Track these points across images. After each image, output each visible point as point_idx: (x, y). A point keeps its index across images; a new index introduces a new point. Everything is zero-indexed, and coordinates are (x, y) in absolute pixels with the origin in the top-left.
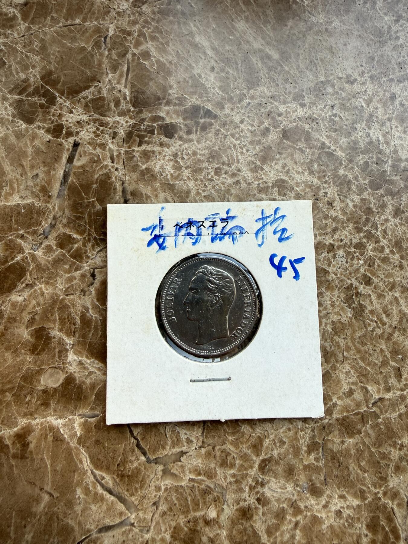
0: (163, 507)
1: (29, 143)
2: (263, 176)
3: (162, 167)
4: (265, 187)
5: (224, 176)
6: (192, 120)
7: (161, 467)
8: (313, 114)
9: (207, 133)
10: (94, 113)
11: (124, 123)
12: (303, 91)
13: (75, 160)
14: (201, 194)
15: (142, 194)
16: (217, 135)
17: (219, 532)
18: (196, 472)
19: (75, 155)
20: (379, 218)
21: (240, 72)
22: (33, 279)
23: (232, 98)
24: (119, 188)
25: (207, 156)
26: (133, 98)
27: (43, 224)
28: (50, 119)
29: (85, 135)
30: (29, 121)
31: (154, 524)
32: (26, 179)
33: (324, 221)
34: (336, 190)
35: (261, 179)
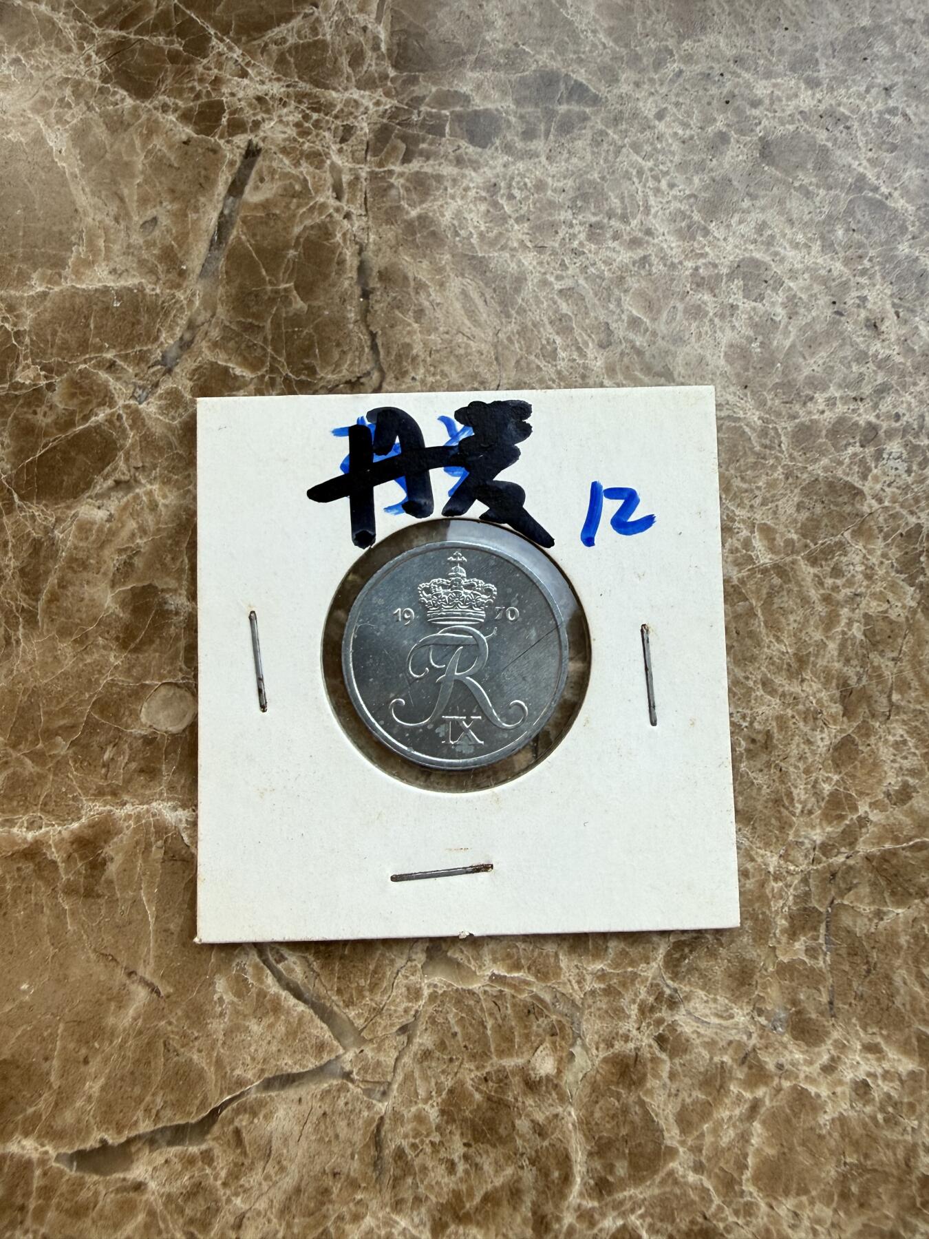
0: (424, 1040)
1: (138, 143)
3: (458, 214)
4: (710, 277)
5: (610, 243)
6: (537, 105)
8: (839, 105)
9: (573, 140)
10: (300, 78)
11: (371, 106)
12: (816, 49)
13: (247, 189)
14: (551, 284)
15: (406, 278)
16: (598, 140)
17: (560, 1110)
18: (509, 962)
19: (248, 176)
22: (133, 470)
23: (637, 58)
24: (351, 260)
25: (571, 194)
26: (395, 48)
27: (162, 339)
28: (192, 89)
29: (275, 130)
30: (142, 91)
31: (400, 1078)
32: (128, 228)
33: (855, 368)
34: (889, 292)
35: (702, 255)
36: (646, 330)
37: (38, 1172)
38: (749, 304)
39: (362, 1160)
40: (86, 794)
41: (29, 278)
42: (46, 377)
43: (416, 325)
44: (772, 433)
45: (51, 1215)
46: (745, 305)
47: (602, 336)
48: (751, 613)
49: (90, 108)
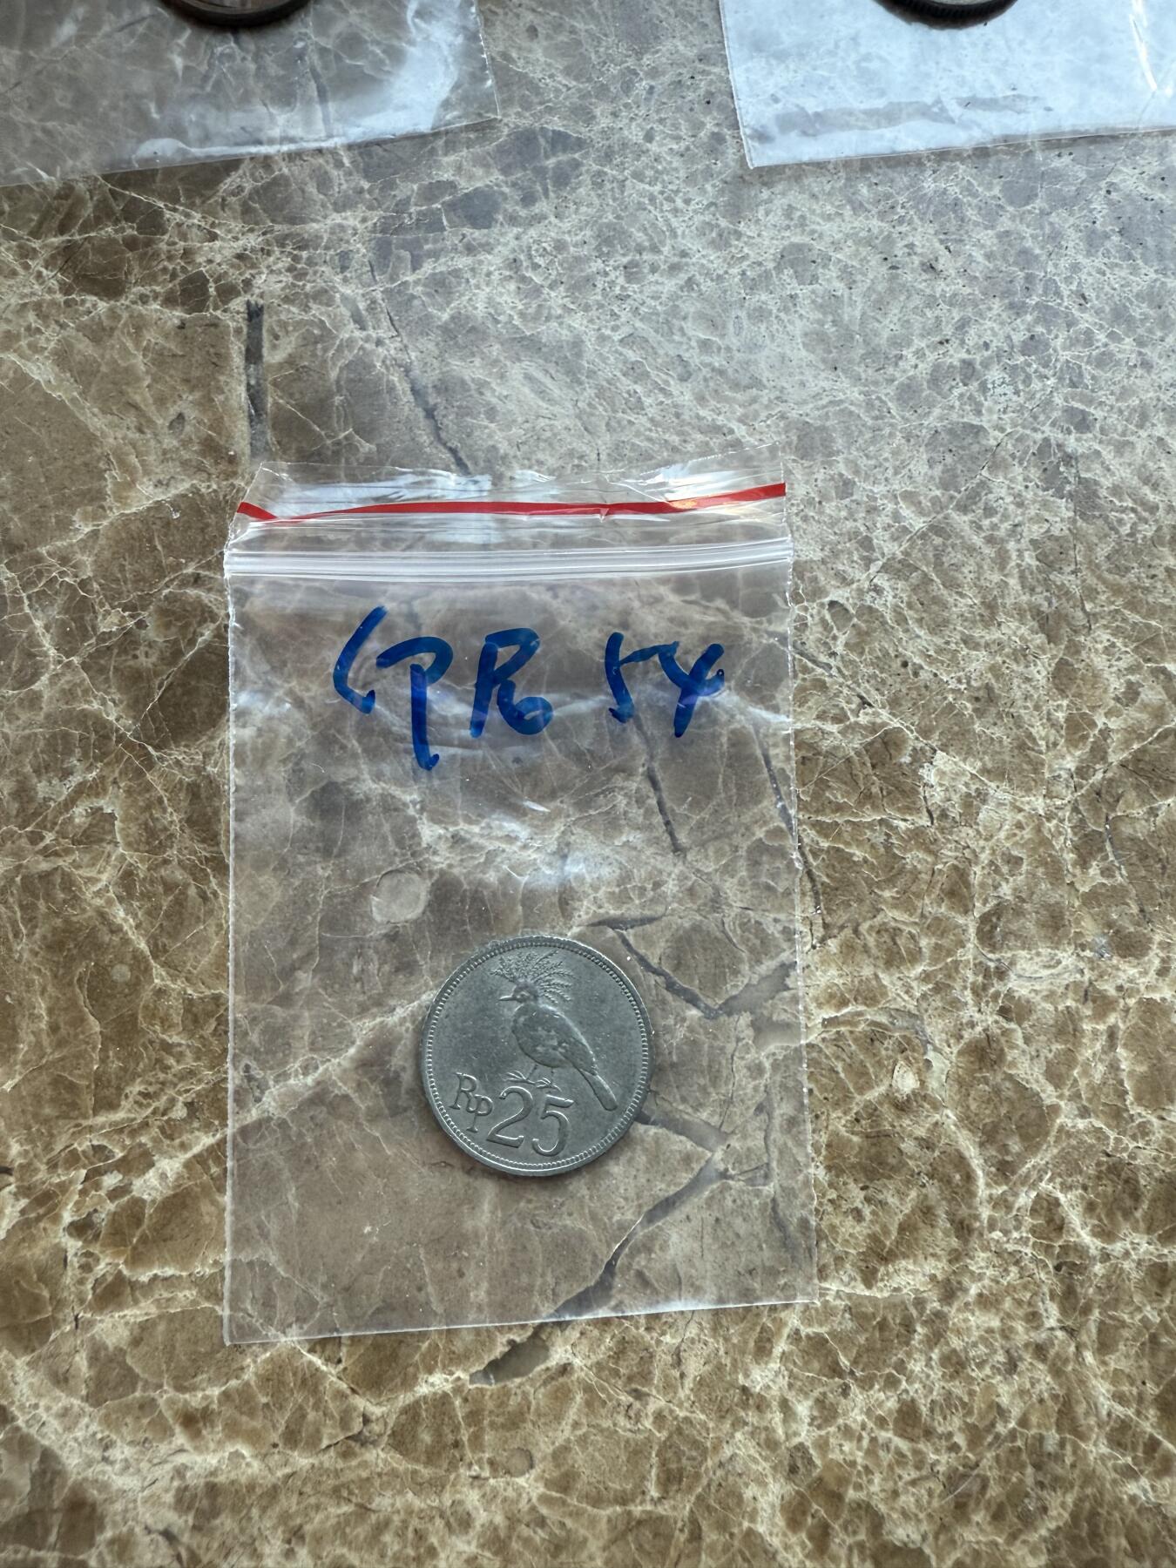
0: (783, 1109)
1: (130, 345)
2: (746, 250)
3: (490, 301)
4: (759, 276)
5: (652, 278)
6: (525, 169)
7: (744, 1019)
9: (574, 190)
10: (273, 221)
11: (358, 225)
13: (265, 351)
14: (609, 337)
15: (463, 382)
16: (598, 181)
17: (937, 1117)
18: (834, 1001)
19: (260, 338)
20: (1056, 266)
21: (602, 19)
23: (604, 88)
24: (402, 387)
25: (594, 243)
26: (359, 158)
28: (165, 270)
29: (269, 282)
30: (112, 289)
31: (775, 1154)
32: (156, 435)
33: (929, 313)
34: (932, 231)
35: (744, 258)
36: (719, 349)
37: (458, 1402)
38: (807, 289)
39: (771, 1247)
40: (350, 1015)
41: (71, 522)
42: (132, 617)
43: (493, 425)
44: (877, 403)
45: (489, 1437)
46: (803, 291)
47: (680, 369)
48: (926, 580)
49: (63, 326)
